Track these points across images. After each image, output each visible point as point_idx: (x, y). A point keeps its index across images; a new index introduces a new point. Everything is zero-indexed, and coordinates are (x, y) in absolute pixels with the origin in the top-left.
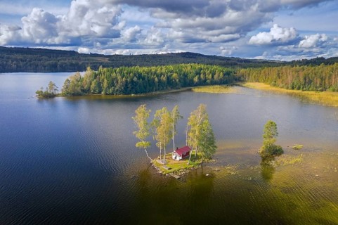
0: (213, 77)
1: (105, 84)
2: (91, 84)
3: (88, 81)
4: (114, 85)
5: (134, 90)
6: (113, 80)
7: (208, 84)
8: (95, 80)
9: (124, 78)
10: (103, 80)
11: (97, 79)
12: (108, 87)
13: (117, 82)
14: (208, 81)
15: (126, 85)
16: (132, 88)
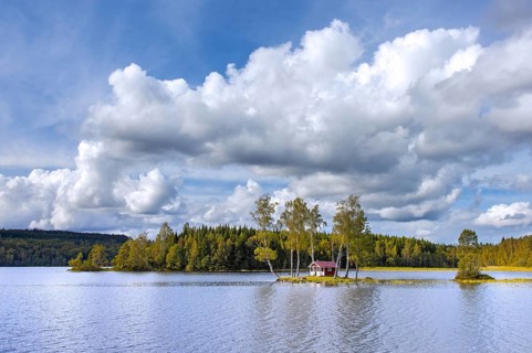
0: (399, 253)
1: (194, 252)
2: (167, 252)
3: (162, 248)
4: (209, 253)
5: (246, 262)
6: (208, 243)
7: (389, 265)
8: (176, 245)
9: (229, 241)
10: (190, 245)
11: (179, 245)
12: (199, 256)
13: (216, 247)
14: (390, 259)
15: (232, 253)
16: (243, 259)
